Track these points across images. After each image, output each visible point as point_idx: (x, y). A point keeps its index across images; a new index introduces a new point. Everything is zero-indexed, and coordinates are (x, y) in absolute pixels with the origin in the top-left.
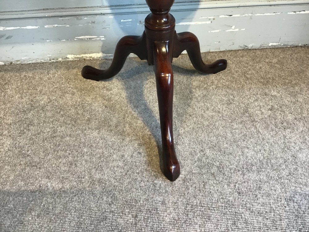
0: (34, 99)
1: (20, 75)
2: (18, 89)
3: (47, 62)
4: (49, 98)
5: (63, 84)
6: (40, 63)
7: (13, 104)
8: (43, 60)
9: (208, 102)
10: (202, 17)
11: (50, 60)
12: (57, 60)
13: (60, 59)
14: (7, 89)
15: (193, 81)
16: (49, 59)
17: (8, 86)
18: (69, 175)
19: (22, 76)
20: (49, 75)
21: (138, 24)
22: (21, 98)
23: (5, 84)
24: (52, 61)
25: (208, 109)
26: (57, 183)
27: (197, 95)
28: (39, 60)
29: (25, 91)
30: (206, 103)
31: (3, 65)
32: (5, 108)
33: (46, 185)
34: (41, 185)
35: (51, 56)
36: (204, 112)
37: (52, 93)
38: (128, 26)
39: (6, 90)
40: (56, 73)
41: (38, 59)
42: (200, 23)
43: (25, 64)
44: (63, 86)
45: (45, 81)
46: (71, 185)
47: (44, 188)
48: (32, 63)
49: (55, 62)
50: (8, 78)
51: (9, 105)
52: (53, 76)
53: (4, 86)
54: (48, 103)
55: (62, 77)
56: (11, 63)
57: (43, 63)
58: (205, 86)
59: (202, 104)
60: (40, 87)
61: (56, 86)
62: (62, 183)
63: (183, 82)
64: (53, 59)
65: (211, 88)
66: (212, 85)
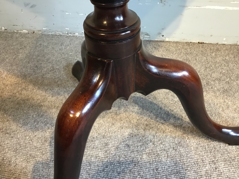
0: (39, 65)
1: (37, 43)
2: (29, 54)
3: (65, 35)
4: (53, 67)
5: (72, 56)
6: (59, 35)
7: (18, 67)
8: (61, 33)
9: (229, 100)
10: (234, 1)
11: (68, 34)
12: (74, 35)
13: (77, 34)
14: (20, 53)
15: (212, 72)
16: (67, 32)
17: (22, 51)
18: (38, 153)
19: (38, 44)
20: (62, 46)
21: (158, 3)
22: (28, 63)
23: (20, 49)
24: (69, 35)
25: (228, 108)
26: (22, 160)
27: (216, 89)
28: (58, 33)
29: (34, 57)
30: (226, 100)
31: (26, 33)
32: (9, 70)
33: (9, 159)
34: (5, 158)
35: (68, 29)
36: (223, 110)
37: (58, 62)
38: (147, 4)
39: (18, 54)
40: (69, 46)
41: (57, 31)
42: (230, 8)
43: (45, 34)
44: (70, 57)
45: (56, 51)
46: (36, 167)
47: (6, 163)
48: (52, 35)
49: (72, 37)
50: (26, 44)
51: (14, 67)
52: (65, 48)
53: (19, 50)
54: (51, 71)
55: (73, 49)
56: (33, 32)
57: (61, 36)
58: (227, 80)
59: (222, 101)
60: (49, 56)
61: (64, 57)
62: (27, 162)
63: (200, 72)
64: (71, 33)
65: (235, 83)
66: (237, 80)
